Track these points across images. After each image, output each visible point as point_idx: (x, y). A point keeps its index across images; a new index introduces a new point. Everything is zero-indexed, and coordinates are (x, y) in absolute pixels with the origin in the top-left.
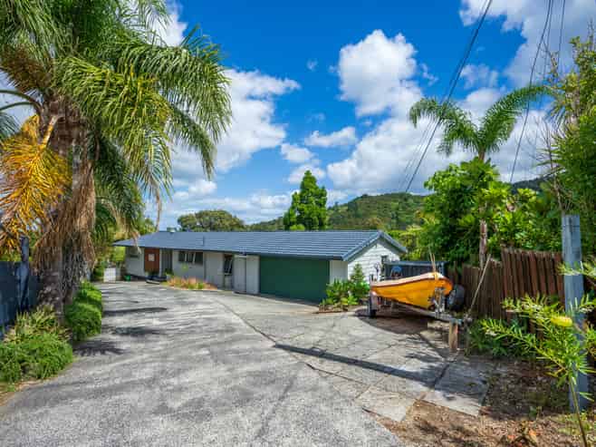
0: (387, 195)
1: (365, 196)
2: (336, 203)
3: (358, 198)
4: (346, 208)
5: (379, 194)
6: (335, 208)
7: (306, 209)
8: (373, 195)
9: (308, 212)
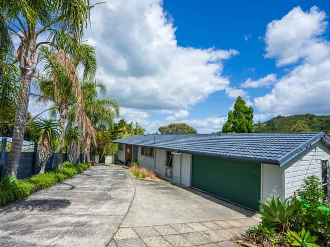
0: (295, 116)
1: (279, 117)
2: (259, 121)
3: (274, 118)
4: (266, 125)
5: (290, 115)
6: (259, 124)
7: (238, 122)
8: (286, 116)
9: (239, 124)
